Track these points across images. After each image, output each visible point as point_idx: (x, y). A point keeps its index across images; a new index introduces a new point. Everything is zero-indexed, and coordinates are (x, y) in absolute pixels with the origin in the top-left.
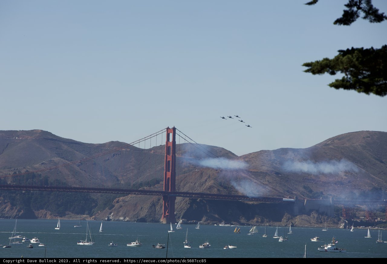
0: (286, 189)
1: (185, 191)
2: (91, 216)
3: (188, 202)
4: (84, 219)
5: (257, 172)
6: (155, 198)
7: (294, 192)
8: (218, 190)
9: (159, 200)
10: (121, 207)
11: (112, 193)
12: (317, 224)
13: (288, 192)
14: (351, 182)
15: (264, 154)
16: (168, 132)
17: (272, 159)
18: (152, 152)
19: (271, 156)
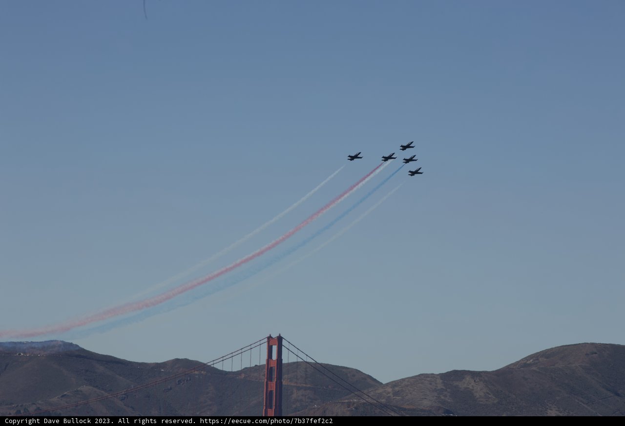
5: (415, 410)
15: (425, 380)
16: (269, 344)
17: (439, 388)
18: (243, 376)
19: (436, 384)
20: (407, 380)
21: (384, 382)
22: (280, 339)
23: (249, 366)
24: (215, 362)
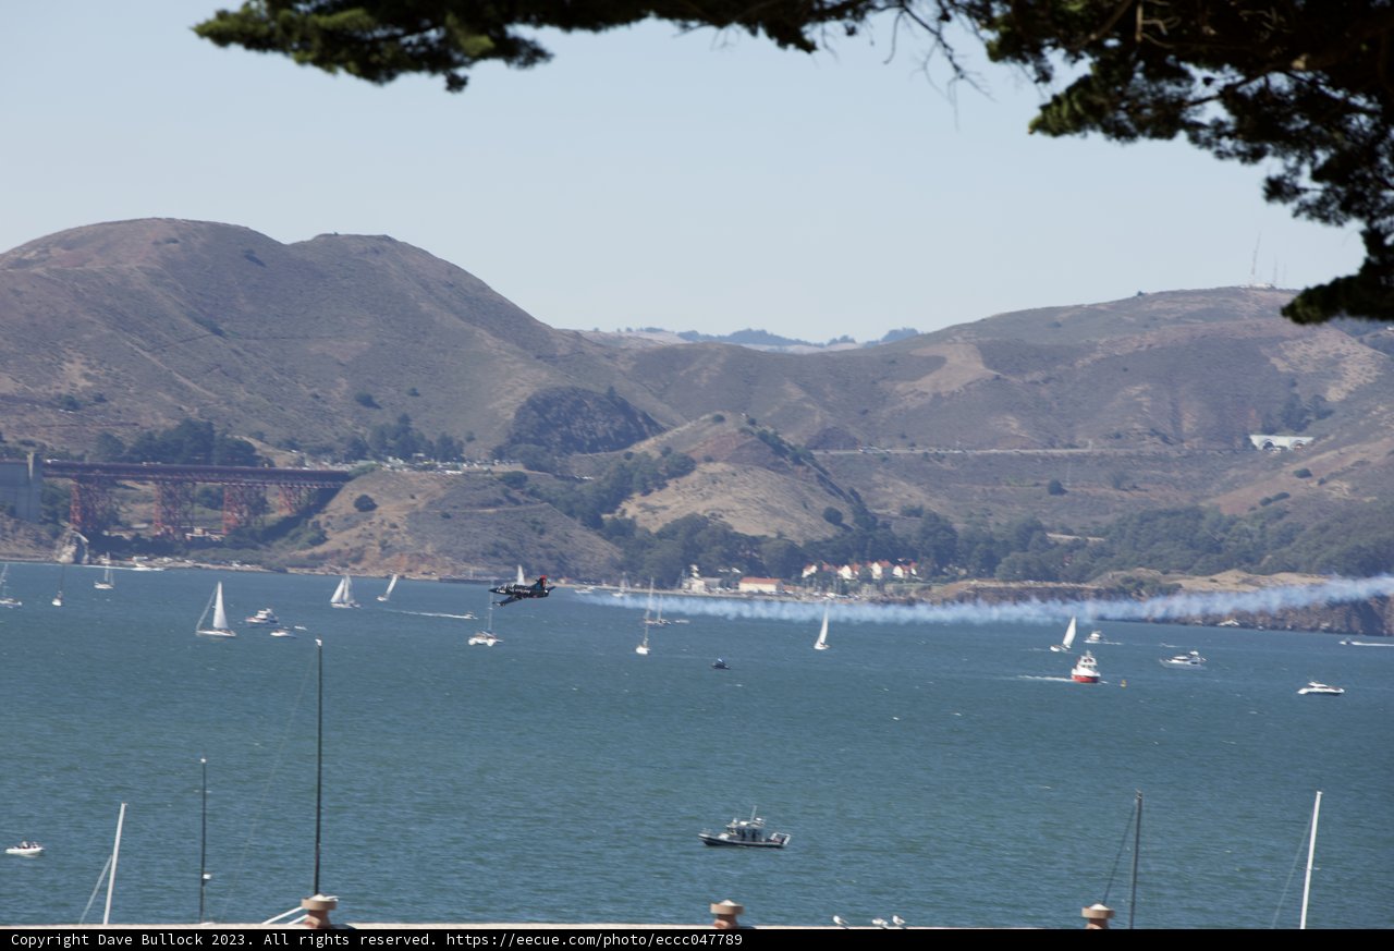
14: (105, 401)
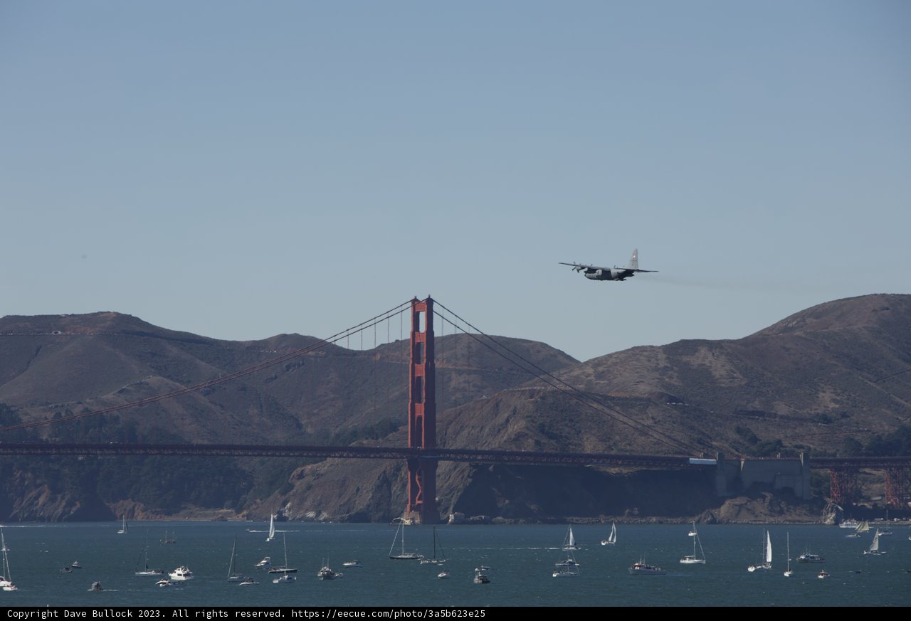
0: (696, 436)
1: (460, 448)
2: (238, 512)
3: (466, 473)
4: (223, 519)
5: (626, 398)
6: (387, 464)
7: (714, 443)
8: (537, 443)
9: (398, 469)
10: (309, 487)
11: (287, 455)
12: (771, 516)
13: (701, 444)
15: (641, 355)
16: (414, 309)
17: (661, 365)
18: (378, 357)
19: (657, 360)
20: (616, 356)
21: (582, 360)
22: (430, 302)
23: (386, 342)
24: (336, 338)
